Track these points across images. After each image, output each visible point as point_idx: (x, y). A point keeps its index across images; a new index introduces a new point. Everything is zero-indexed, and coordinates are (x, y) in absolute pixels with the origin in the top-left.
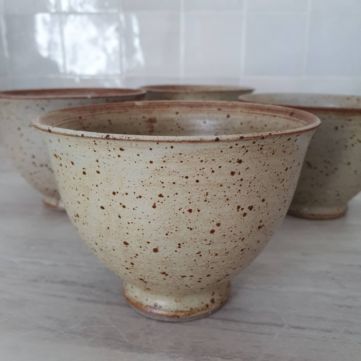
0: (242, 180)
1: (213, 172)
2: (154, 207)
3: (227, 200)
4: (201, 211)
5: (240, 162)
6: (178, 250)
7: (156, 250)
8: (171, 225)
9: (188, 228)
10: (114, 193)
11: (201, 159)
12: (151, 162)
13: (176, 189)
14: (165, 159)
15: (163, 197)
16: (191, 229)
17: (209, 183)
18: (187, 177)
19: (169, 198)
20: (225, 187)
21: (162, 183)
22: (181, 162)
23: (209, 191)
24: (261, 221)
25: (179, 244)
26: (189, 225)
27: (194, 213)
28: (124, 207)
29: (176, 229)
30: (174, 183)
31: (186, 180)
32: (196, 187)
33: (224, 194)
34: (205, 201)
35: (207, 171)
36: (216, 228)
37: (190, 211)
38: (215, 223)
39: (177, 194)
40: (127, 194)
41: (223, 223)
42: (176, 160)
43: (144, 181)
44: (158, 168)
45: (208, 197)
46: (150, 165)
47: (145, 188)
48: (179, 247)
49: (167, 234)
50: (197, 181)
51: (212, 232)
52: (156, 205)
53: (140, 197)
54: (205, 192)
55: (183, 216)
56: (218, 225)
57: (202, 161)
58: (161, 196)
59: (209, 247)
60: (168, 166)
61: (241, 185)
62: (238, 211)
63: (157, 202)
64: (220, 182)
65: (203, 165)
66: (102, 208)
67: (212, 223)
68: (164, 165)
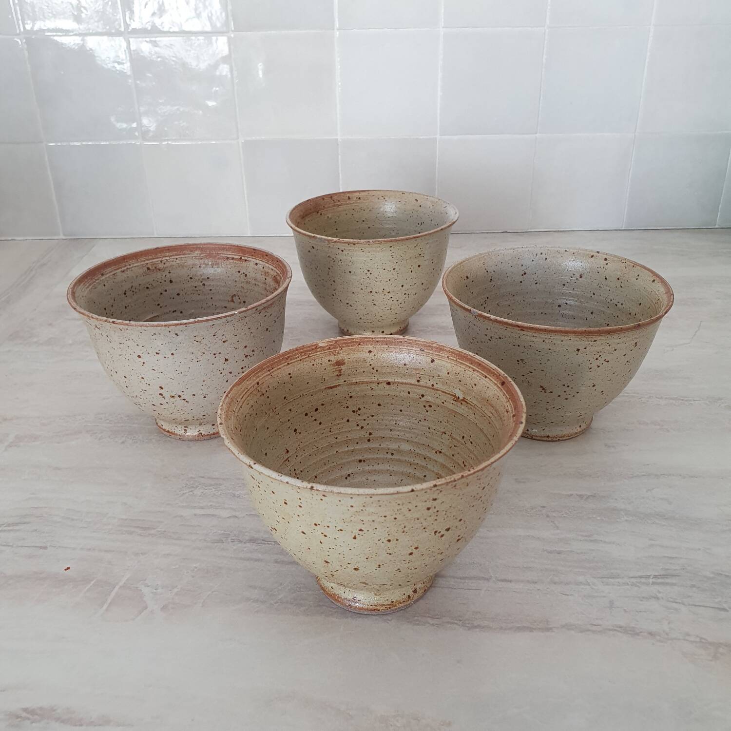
0: (438, 511)
1: (410, 510)
2: (355, 538)
3: (424, 528)
4: (399, 540)
5: (435, 500)
6: (378, 569)
7: (356, 569)
8: (371, 552)
9: (387, 553)
10: (316, 525)
11: (398, 503)
12: (352, 506)
13: (376, 525)
14: (364, 505)
15: (363, 531)
16: (390, 554)
17: (406, 519)
18: (385, 517)
19: (368, 532)
20: (422, 520)
21: (363, 521)
22: (380, 506)
23: (406, 524)
24: (459, 536)
25: (379, 565)
26: (389, 551)
27: (393, 542)
28: (325, 536)
29: (376, 555)
30: (373, 521)
31: (384, 518)
32: (395, 523)
33: (421, 525)
34: (403, 532)
35: (405, 510)
36: (414, 551)
37: (389, 541)
38: (413, 548)
39: (376, 529)
40: (328, 527)
41: (420, 546)
42: (375, 505)
43: (345, 519)
44: (358, 511)
45: (406, 529)
46: (350, 509)
47: (346, 524)
48: (379, 567)
49: (367, 558)
50: (395, 519)
51: (411, 554)
52: (357, 537)
53: (341, 530)
54: (403, 526)
55: (383, 545)
56: (416, 548)
57: (399, 504)
58: (361, 530)
59: (409, 565)
60: (367, 509)
61: (437, 516)
62: (435, 535)
63: (357, 534)
64: (417, 516)
65: (401, 507)
66: (303, 533)
67: (410, 547)
68: (364, 508)
